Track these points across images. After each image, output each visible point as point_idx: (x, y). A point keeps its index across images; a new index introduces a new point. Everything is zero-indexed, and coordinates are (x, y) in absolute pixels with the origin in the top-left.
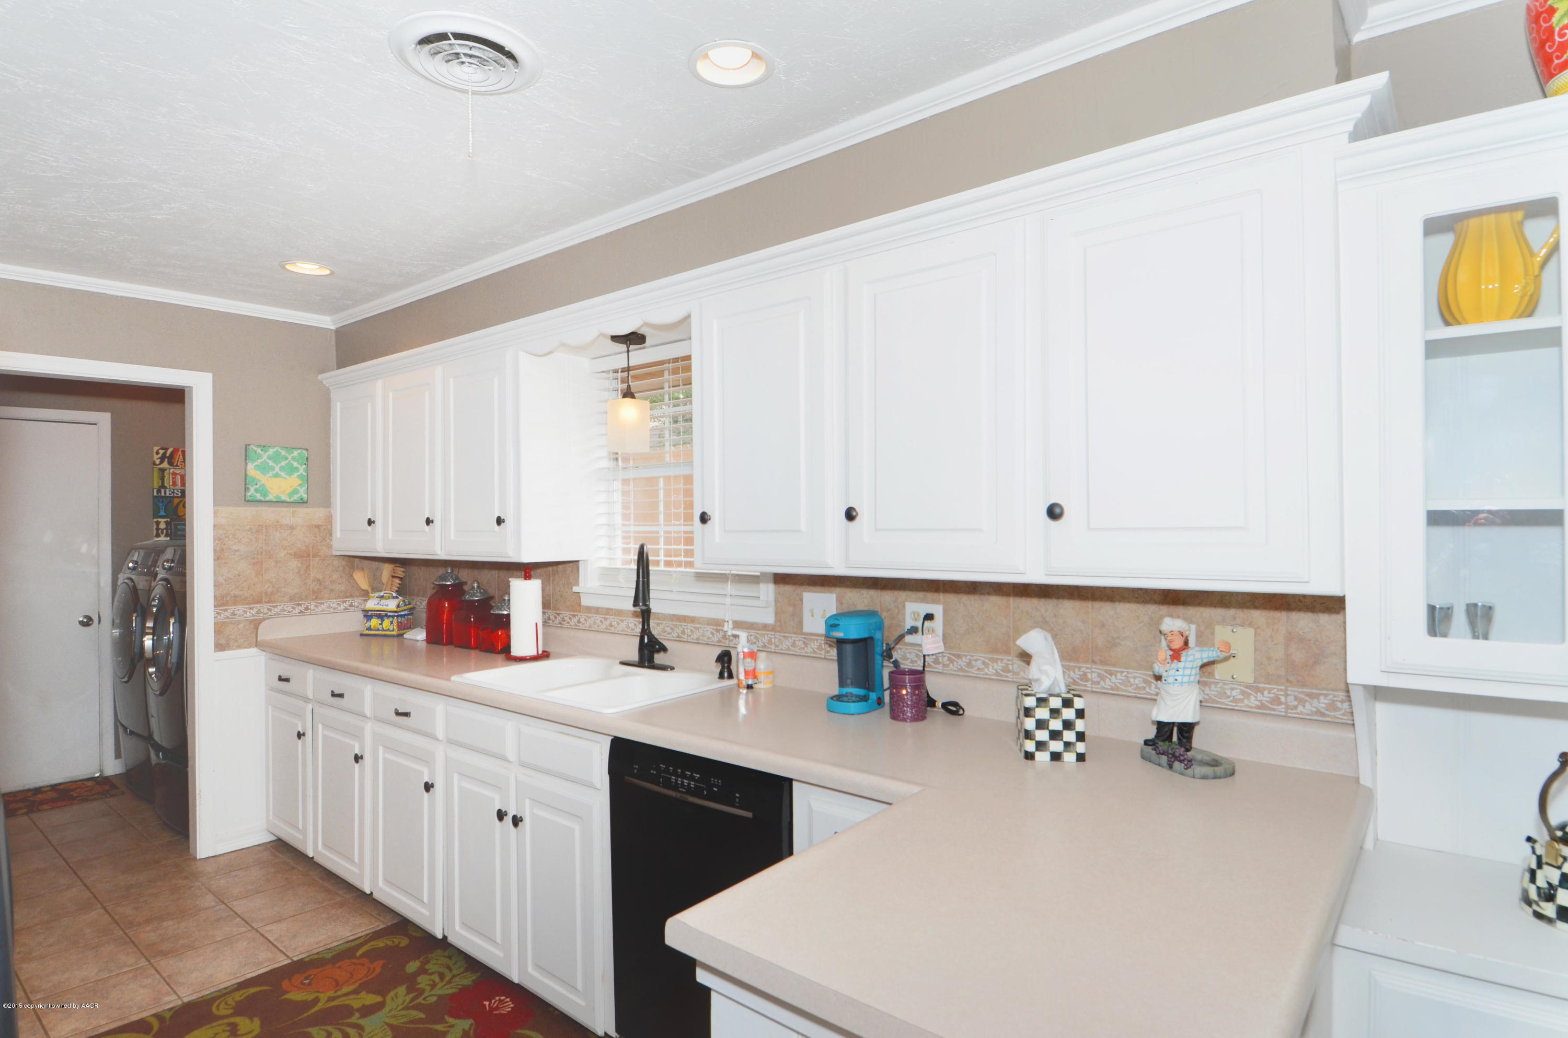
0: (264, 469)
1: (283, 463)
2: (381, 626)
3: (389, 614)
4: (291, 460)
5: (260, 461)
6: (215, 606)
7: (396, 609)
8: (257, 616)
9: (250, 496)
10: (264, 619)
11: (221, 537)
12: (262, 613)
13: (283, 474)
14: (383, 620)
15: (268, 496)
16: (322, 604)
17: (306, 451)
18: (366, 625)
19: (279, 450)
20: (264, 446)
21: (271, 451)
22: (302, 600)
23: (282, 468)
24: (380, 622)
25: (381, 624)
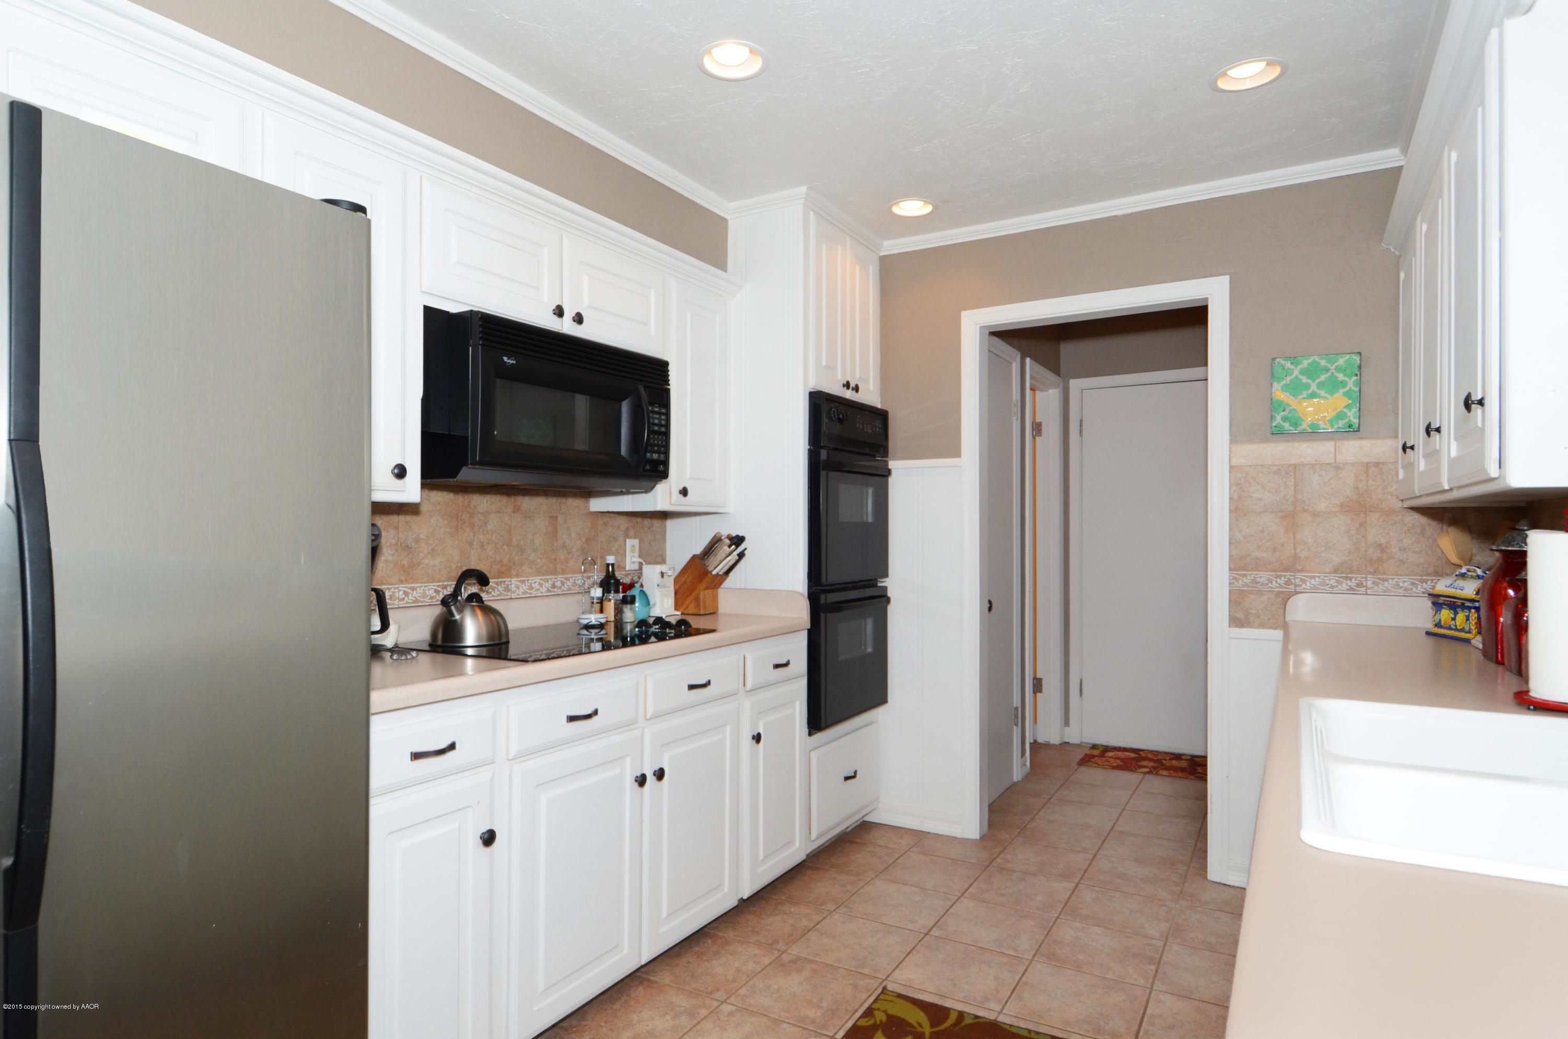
0: (1295, 388)
1: (1323, 378)
2: (1453, 622)
3: (1468, 604)
4: (1334, 371)
5: (1289, 378)
6: (1231, 570)
7: (1473, 597)
8: (1285, 588)
9: (1275, 427)
10: (1297, 593)
11: (1239, 482)
12: (1293, 584)
13: (1323, 393)
14: (1456, 613)
15: (1301, 425)
16: (1384, 580)
17: (1358, 355)
18: (1436, 617)
19: (1317, 359)
20: (1295, 358)
21: (1305, 363)
22: (1351, 572)
23: (1321, 385)
24: (1453, 616)
25: (1454, 619)
